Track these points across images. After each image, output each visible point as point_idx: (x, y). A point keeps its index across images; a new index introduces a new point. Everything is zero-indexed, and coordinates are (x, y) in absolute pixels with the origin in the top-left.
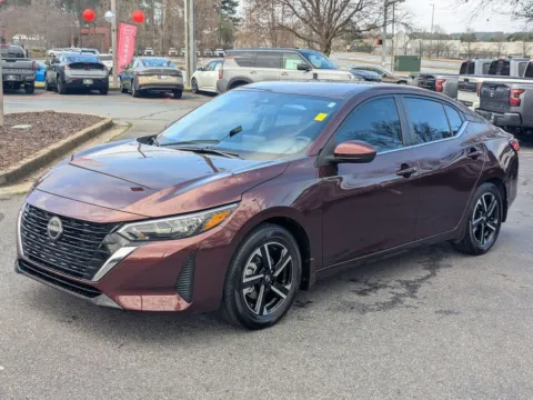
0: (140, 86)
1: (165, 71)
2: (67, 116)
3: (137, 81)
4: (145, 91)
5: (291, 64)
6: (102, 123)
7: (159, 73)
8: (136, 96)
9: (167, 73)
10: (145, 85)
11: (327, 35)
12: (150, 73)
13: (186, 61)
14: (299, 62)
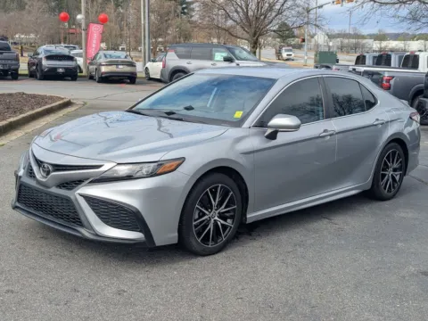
0: (103, 73)
1: (123, 62)
2: (34, 96)
3: (100, 70)
4: (106, 77)
5: (219, 56)
6: (61, 102)
7: (117, 64)
8: (99, 82)
9: (123, 63)
10: (106, 73)
11: (255, 34)
12: (110, 64)
13: (143, 55)
14: (225, 54)
